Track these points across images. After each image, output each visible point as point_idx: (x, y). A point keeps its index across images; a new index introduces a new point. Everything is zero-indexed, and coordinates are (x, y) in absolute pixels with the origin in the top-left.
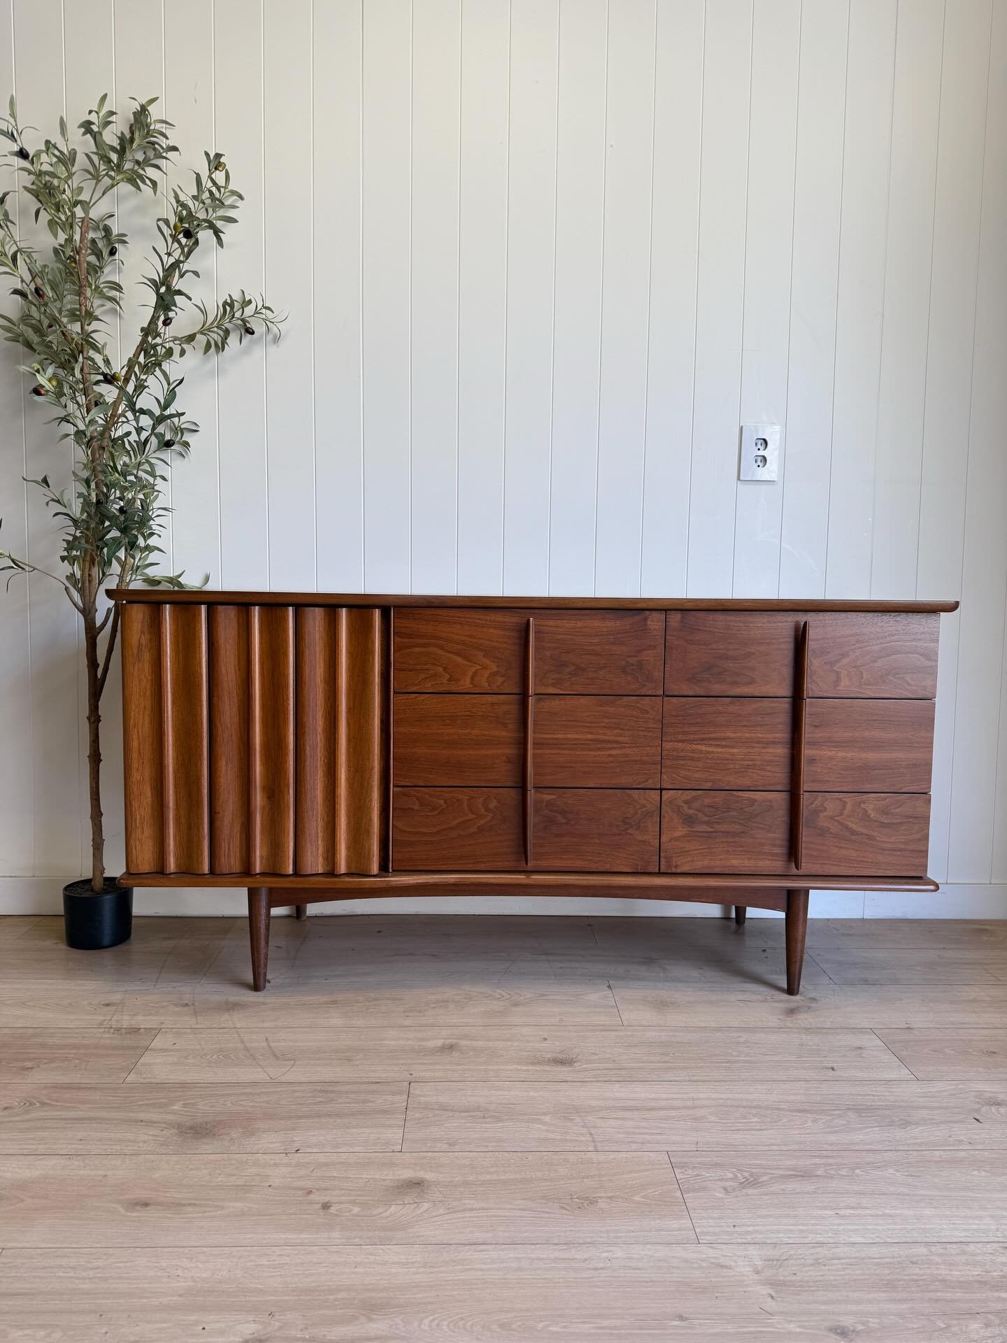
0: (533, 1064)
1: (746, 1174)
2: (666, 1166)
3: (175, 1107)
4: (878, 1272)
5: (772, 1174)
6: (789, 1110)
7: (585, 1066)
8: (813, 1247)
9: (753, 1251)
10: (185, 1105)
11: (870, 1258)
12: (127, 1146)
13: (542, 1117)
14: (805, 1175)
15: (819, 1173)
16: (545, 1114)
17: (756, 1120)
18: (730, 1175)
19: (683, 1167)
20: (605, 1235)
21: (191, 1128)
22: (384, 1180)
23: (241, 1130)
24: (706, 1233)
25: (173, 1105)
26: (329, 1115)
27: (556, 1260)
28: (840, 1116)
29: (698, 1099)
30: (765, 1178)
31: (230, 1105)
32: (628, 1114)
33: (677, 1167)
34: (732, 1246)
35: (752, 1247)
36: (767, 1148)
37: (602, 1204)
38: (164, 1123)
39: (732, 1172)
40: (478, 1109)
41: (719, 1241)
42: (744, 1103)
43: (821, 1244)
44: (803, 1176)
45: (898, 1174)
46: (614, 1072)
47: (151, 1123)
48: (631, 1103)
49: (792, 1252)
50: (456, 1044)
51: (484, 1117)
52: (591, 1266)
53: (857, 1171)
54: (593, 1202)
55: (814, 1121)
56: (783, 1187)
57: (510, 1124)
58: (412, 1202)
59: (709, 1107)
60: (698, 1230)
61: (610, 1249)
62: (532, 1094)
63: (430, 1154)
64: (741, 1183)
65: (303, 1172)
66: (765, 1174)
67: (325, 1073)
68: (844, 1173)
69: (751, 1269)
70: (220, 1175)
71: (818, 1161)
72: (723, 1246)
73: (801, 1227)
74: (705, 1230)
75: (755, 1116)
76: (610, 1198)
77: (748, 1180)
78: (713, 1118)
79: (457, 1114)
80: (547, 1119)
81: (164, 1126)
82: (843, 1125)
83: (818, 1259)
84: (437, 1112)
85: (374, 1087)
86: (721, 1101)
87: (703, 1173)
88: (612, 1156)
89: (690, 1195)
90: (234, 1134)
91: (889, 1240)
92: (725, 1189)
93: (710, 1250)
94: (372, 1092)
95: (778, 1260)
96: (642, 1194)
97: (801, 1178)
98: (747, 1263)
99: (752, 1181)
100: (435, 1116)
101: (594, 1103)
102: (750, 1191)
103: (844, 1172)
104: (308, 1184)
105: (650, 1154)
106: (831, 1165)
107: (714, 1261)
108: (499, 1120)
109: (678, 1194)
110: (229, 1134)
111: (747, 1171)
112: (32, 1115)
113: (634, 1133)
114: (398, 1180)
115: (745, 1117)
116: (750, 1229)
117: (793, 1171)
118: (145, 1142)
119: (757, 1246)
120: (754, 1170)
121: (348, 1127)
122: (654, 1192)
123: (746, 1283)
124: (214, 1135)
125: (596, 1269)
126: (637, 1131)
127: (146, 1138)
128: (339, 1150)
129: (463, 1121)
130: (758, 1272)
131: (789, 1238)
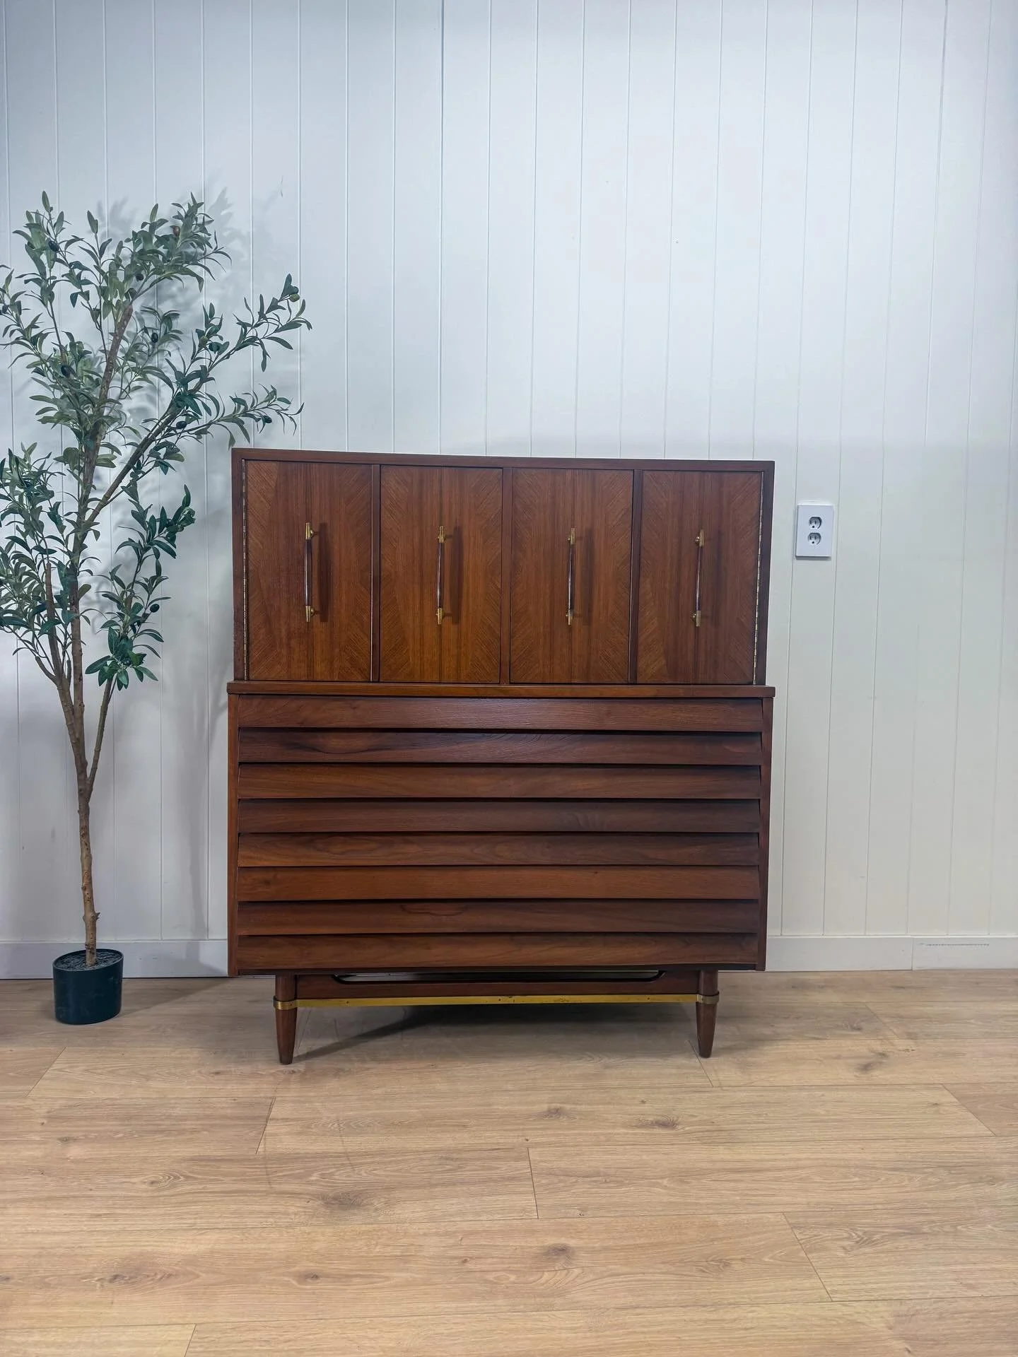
0: (637, 1127)
1: (860, 1233)
2: (785, 1227)
3: (313, 1178)
4: (997, 1324)
5: (883, 1232)
6: (885, 1169)
7: (687, 1128)
8: (935, 1302)
9: (882, 1307)
10: (323, 1176)
11: (987, 1311)
12: (280, 1218)
13: (659, 1181)
14: (914, 1232)
15: (925, 1230)
16: (662, 1178)
17: (856, 1179)
18: (845, 1235)
19: (801, 1227)
20: (746, 1296)
21: (335, 1198)
22: (531, 1247)
23: (383, 1200)
24: (836, 1292)
25: (310, 1176)
26: (463, 1183)
27: (707, 1321)
28: (932, 1174)
29: (799, 1159)
30: (876, 1237)
31: (365, 1175)
32: (738, 1176)
33: (795, 1227)
34: (862, 1303)
35: (880, 1304)
36: (871, 1207)
37: (737, 1266)
38: (308, 1194)
39: (846, 1232)
40: (598, 1174)
41: (850, 1298)
42: (842, 1163)
43: (941, 1299)
44: (911, 1234)
45: (995, 1229)
46: (715, 1134)
47: (293, 1195)
48: (739, 1165)
49: (918, 1308)
50: (561, 1108)
51: (606, 1182)
52: (740, 1326)
53: (959, 1227)
54: (727, 1264)
55: (911, 1179)
56: (896, 1244)
57: (632, 1188)
58: (561, 1268)
59: (810, 1167)
60: (829, 1289)
61: (753, 1309)
62: (644, 1157)
63: (565, 1220)
64: (857, 1242)
65: (452, 1241)
66: (877, 1233)
67: (448, 1140)
68: (947, 1230)
69: (883, 1325)
70: (376, 1245)
71: (922, 1218)
72: (855, 1304)
73: (921, 1284)
74: (835, 1288)
75: (855, 1175)
76: (742, 1259)
77: (862, 1238)
78: (817, 1179)
79: (580, 1180)
80: (665, 1182)
81: (308, 1197)
82: (937, 1183)
83: (941, 1313)
84: (562, 1178)
85: (495, 1154)
86: (820, 1161)
87: (821, 1233)
88: (734, 1218)
89: (814, 1255)
90: (377, 1204)
91: (1001, 1294)
92: (844, 1248)
93: (844, 1308)
94: (497, 1158)
95: (906, 1315)
96: (770, 1255)
97: (909, 1236)
98: (880, 1319)
99: (867, 1240)
100: (560, 1181)
101: (704, 1165)
102: (867, 1250)
103: (947, 1228)
104: (461, 1253)
105: (769, 1216)
106: (933, 1222)
107: (850, 1318)
108: (621, 1184)
109: (802, 1254)
110: (372, 1204)
111: (860, 1230)
112: (179, 1189)
113: (747, 1195)
114: (543, 1247)
115: (846, 1177)
116: (875, 1286)
117: (900, 1229)
118: (295, 1214)
119: (886, 1303)
120: (866, 1229)
121: (482, 1195)
122: (781, 1252)
123: (883, 1338)
124: (359, 1205)
125: (746, 1329)
126: (750, 1192)
127: (292, 1209)
128: (481, 1218)
129: (588, 1186)
130: (890, 1328)
131: (911, 1294)
